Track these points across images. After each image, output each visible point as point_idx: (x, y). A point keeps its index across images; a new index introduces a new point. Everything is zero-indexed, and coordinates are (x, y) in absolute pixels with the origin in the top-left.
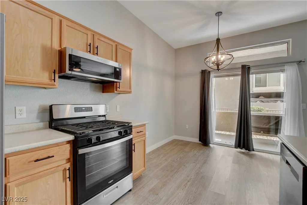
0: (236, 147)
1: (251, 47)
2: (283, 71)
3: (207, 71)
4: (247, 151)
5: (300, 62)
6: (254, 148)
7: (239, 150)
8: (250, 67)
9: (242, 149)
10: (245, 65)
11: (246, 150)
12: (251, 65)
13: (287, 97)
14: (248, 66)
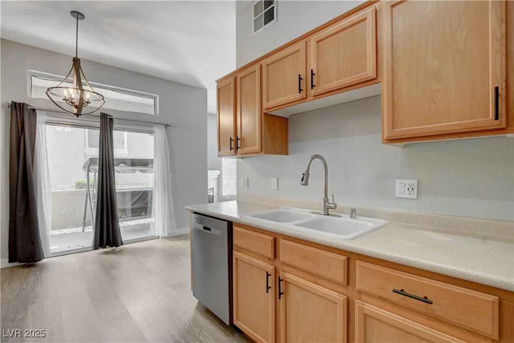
0: (96, 248)
1: (113, 88)
2: (151, 132)
3: (29, 107)
4: (114, 248)
5: (168, 125)
6: (123, 240)
7: (101, 250)
8: (112, 119)
9: (105, 248)
10: (106, 114)
11: (112, 247)
12: (114, 116)
13: (157, 166)
14: (110, 116)
